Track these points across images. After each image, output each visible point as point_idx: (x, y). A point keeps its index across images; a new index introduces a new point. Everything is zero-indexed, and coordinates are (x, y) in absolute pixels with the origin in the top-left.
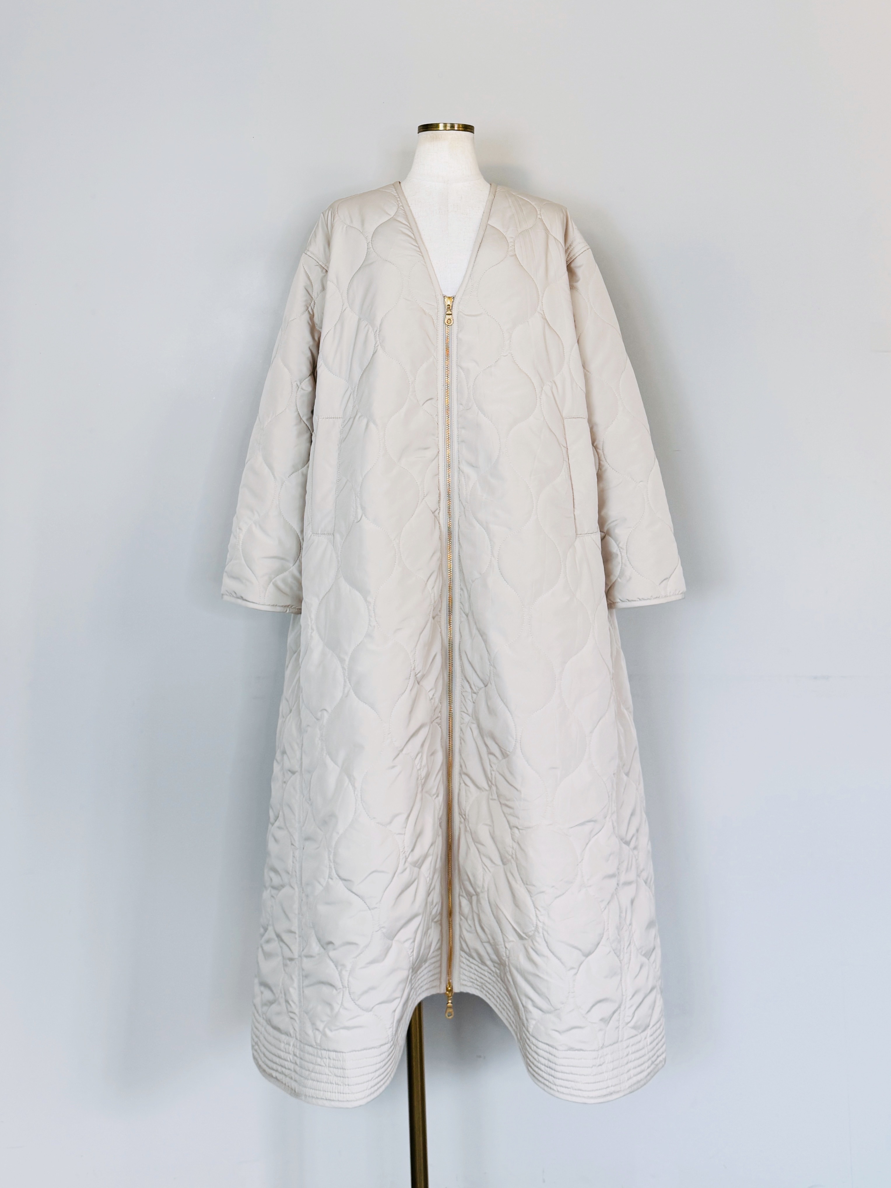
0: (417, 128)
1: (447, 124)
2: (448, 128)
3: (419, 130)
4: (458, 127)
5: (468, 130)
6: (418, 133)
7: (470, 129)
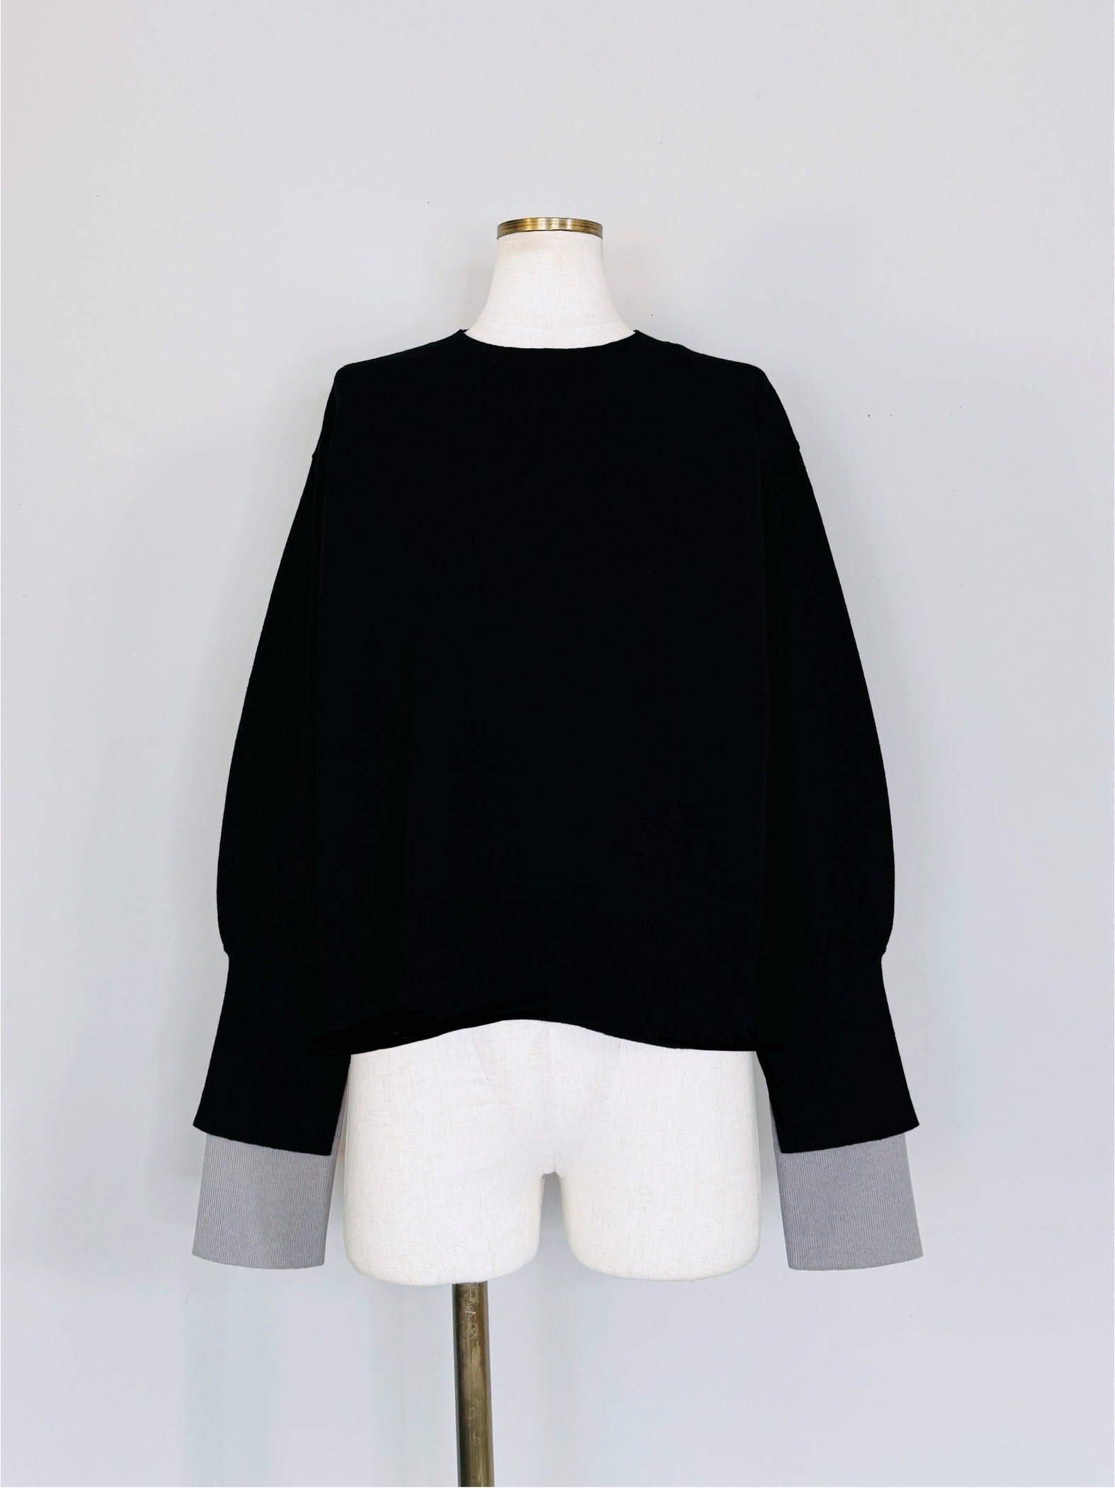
0: (496, 228)
1: (553, 219)
2: (555, 226)
3: (499, 231)
4: (573, 225)
5: (592, 230)
6: (498, 238)
7: (594, 229)
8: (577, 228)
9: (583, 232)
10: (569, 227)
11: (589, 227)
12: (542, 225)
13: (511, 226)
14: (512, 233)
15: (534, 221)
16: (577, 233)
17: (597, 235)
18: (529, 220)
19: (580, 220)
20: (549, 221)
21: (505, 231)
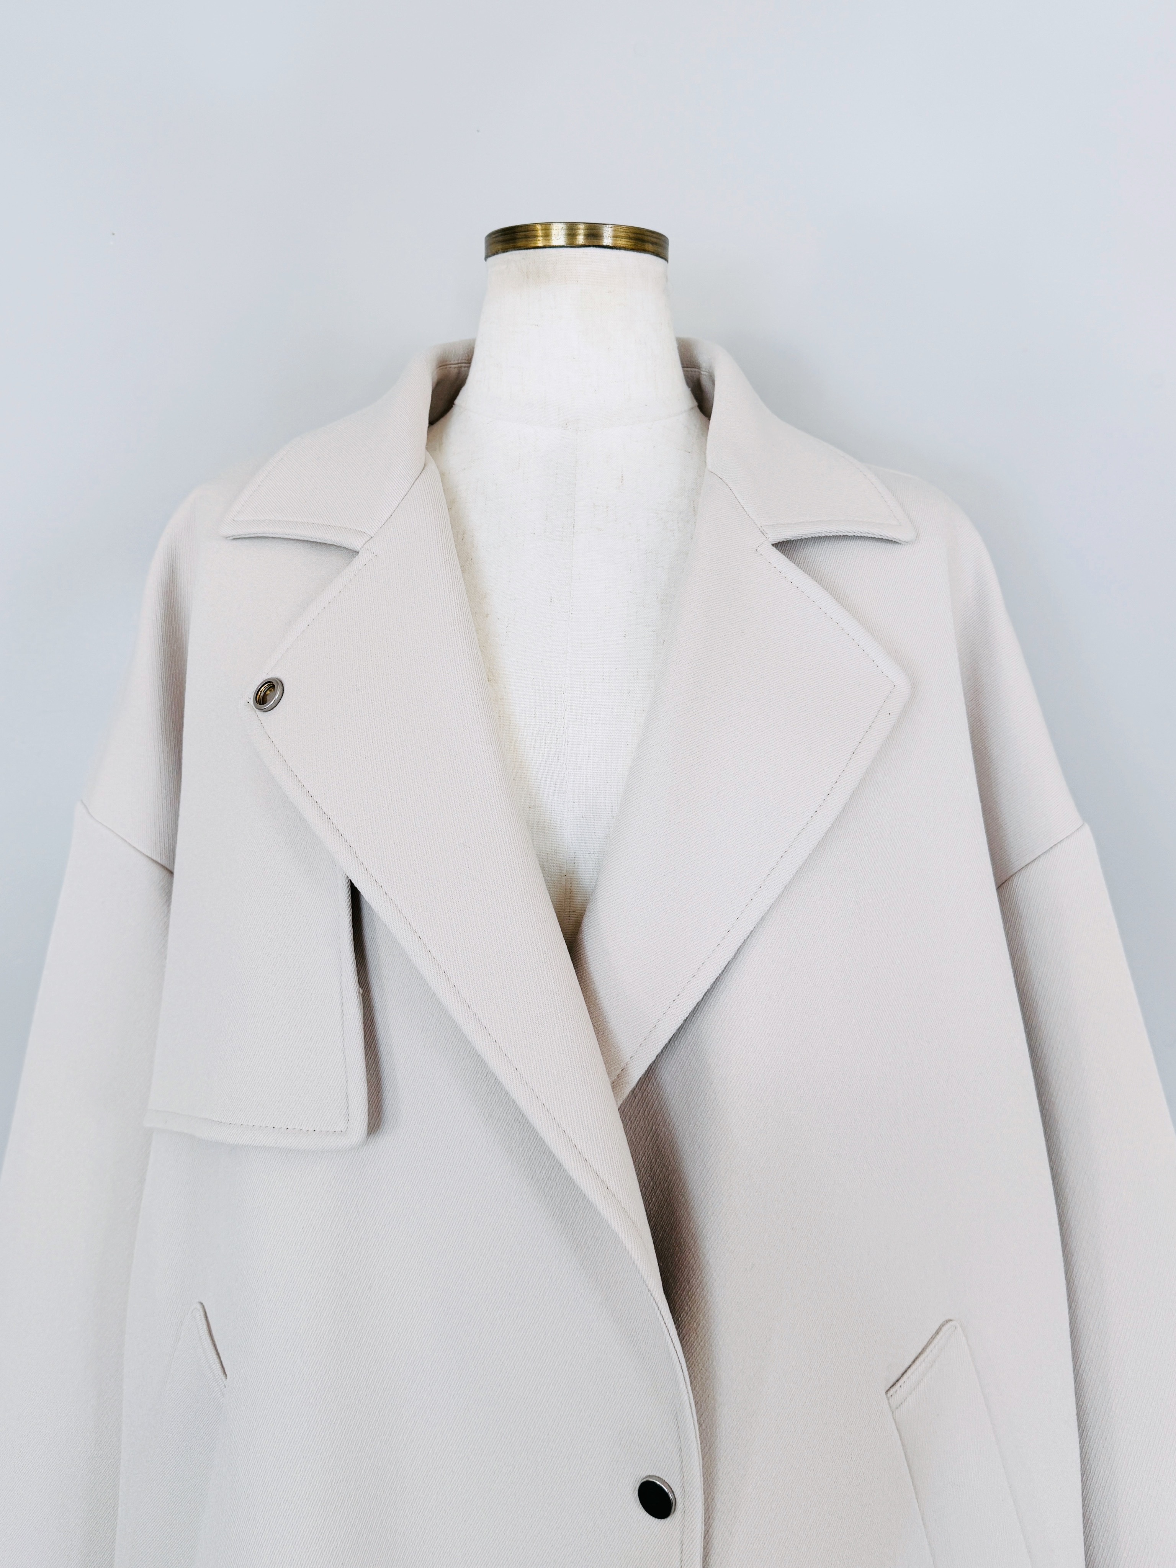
8: (622, 242)
9: (632, 250)
10: (607, 241)
11: (643, 241)
12: (558, 236)
13: (508, 237)
14: (505, 250)
15: (547, 226)
16: (623, 252)
17: (658, 255)
18: (539, 227)
19: (628, 227)
20: (571, 229)
21: (499, 247)
